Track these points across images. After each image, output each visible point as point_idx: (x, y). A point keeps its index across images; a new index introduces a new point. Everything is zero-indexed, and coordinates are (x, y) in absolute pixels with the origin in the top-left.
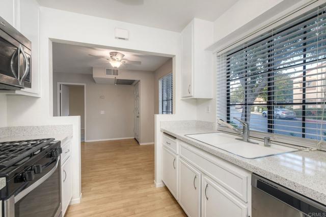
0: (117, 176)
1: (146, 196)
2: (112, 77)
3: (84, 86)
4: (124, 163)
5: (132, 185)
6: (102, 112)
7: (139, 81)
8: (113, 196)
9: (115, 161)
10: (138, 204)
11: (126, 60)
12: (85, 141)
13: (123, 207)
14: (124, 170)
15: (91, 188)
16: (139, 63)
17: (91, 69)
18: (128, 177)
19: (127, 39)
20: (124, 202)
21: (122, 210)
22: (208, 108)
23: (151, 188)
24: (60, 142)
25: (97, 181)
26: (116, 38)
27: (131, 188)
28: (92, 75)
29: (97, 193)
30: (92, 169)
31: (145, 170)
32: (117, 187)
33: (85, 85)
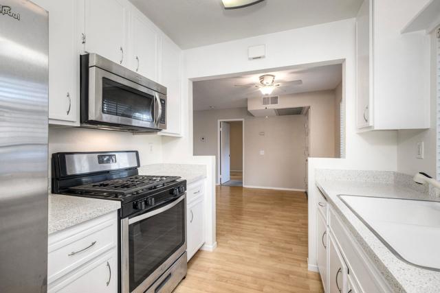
0: (260, 235)
1: (288, 275)
2: (271, 106)
3: (242, 122)
4: (278, 222)
5: (275, 253)
6: (262, 153)
7: (309, 107)
8: (247, 258)
9: (266, 216)
10: (272, 281)
11: (278, 82)
12: (244, 186)
13: (252, 276)
14: (273, 231)
15: (227, 240)
16: (300, 82)
17: (246, 100)
18: (274, 242)
19: (264, 57)
20: (255, 269)
21: (249, 279)
22: (419, 147)
23: (300, 267)
24: (185, 181)
25: (237, 235)
26: (250, 59)
27: (272, 256)
28: (247, 108)
29: (231, 248)
30: (237, 219)
31: (302, 239)
32: (255, 248)
33: (243, 120)
